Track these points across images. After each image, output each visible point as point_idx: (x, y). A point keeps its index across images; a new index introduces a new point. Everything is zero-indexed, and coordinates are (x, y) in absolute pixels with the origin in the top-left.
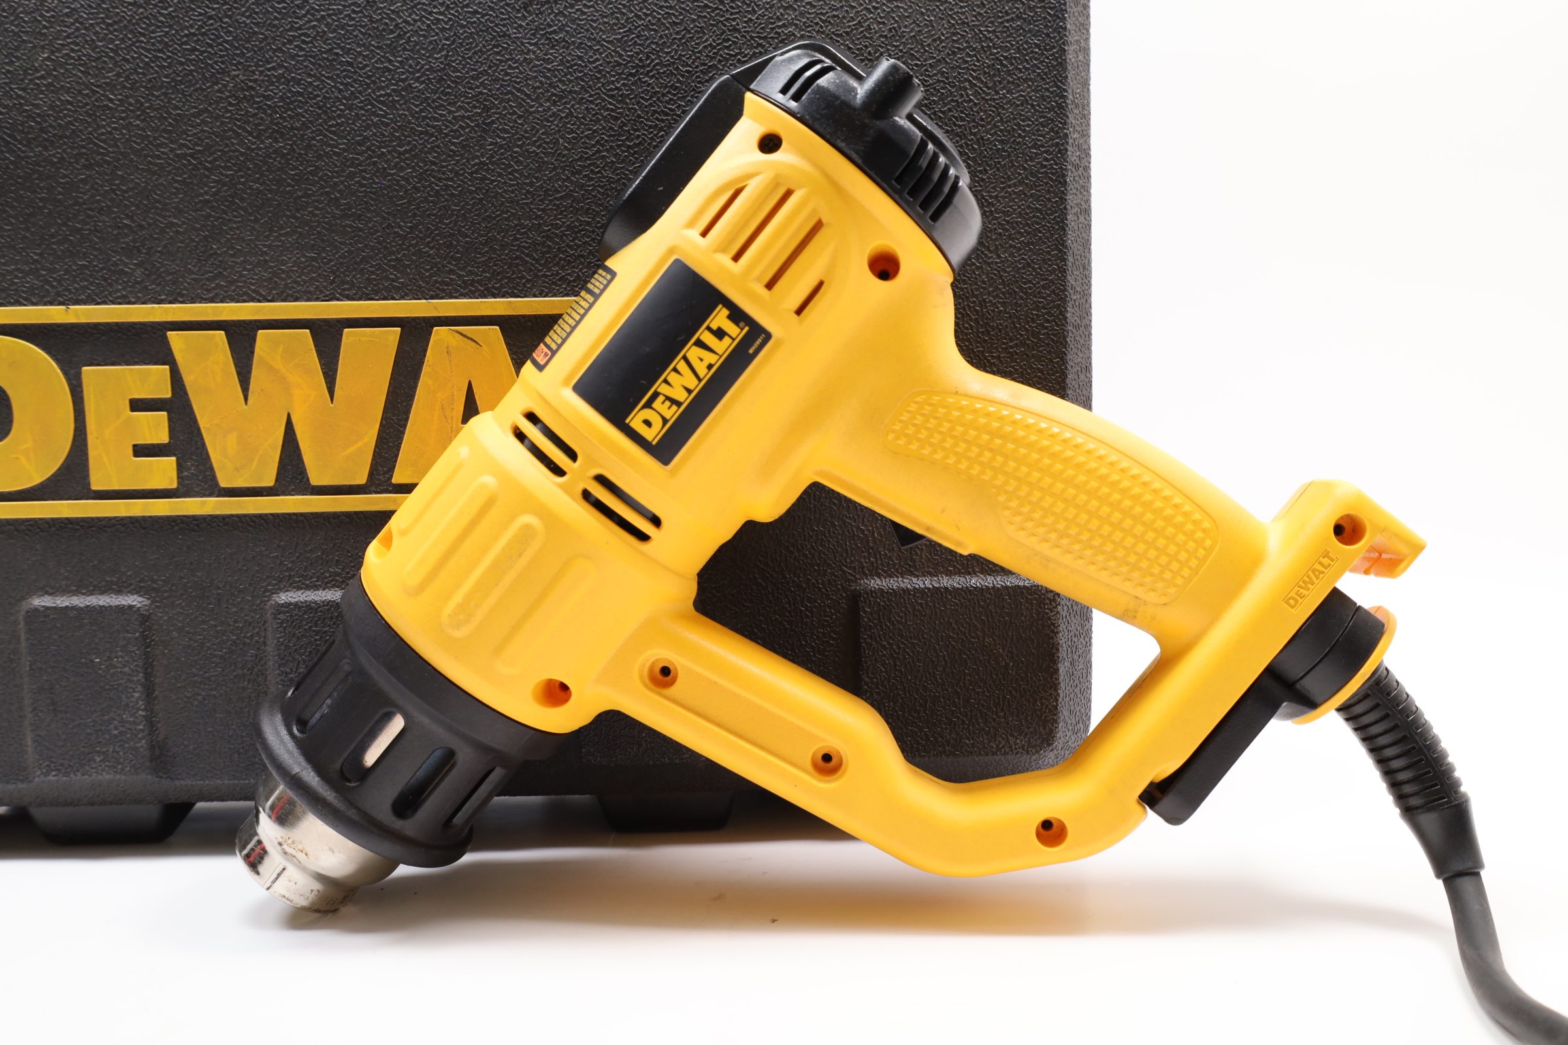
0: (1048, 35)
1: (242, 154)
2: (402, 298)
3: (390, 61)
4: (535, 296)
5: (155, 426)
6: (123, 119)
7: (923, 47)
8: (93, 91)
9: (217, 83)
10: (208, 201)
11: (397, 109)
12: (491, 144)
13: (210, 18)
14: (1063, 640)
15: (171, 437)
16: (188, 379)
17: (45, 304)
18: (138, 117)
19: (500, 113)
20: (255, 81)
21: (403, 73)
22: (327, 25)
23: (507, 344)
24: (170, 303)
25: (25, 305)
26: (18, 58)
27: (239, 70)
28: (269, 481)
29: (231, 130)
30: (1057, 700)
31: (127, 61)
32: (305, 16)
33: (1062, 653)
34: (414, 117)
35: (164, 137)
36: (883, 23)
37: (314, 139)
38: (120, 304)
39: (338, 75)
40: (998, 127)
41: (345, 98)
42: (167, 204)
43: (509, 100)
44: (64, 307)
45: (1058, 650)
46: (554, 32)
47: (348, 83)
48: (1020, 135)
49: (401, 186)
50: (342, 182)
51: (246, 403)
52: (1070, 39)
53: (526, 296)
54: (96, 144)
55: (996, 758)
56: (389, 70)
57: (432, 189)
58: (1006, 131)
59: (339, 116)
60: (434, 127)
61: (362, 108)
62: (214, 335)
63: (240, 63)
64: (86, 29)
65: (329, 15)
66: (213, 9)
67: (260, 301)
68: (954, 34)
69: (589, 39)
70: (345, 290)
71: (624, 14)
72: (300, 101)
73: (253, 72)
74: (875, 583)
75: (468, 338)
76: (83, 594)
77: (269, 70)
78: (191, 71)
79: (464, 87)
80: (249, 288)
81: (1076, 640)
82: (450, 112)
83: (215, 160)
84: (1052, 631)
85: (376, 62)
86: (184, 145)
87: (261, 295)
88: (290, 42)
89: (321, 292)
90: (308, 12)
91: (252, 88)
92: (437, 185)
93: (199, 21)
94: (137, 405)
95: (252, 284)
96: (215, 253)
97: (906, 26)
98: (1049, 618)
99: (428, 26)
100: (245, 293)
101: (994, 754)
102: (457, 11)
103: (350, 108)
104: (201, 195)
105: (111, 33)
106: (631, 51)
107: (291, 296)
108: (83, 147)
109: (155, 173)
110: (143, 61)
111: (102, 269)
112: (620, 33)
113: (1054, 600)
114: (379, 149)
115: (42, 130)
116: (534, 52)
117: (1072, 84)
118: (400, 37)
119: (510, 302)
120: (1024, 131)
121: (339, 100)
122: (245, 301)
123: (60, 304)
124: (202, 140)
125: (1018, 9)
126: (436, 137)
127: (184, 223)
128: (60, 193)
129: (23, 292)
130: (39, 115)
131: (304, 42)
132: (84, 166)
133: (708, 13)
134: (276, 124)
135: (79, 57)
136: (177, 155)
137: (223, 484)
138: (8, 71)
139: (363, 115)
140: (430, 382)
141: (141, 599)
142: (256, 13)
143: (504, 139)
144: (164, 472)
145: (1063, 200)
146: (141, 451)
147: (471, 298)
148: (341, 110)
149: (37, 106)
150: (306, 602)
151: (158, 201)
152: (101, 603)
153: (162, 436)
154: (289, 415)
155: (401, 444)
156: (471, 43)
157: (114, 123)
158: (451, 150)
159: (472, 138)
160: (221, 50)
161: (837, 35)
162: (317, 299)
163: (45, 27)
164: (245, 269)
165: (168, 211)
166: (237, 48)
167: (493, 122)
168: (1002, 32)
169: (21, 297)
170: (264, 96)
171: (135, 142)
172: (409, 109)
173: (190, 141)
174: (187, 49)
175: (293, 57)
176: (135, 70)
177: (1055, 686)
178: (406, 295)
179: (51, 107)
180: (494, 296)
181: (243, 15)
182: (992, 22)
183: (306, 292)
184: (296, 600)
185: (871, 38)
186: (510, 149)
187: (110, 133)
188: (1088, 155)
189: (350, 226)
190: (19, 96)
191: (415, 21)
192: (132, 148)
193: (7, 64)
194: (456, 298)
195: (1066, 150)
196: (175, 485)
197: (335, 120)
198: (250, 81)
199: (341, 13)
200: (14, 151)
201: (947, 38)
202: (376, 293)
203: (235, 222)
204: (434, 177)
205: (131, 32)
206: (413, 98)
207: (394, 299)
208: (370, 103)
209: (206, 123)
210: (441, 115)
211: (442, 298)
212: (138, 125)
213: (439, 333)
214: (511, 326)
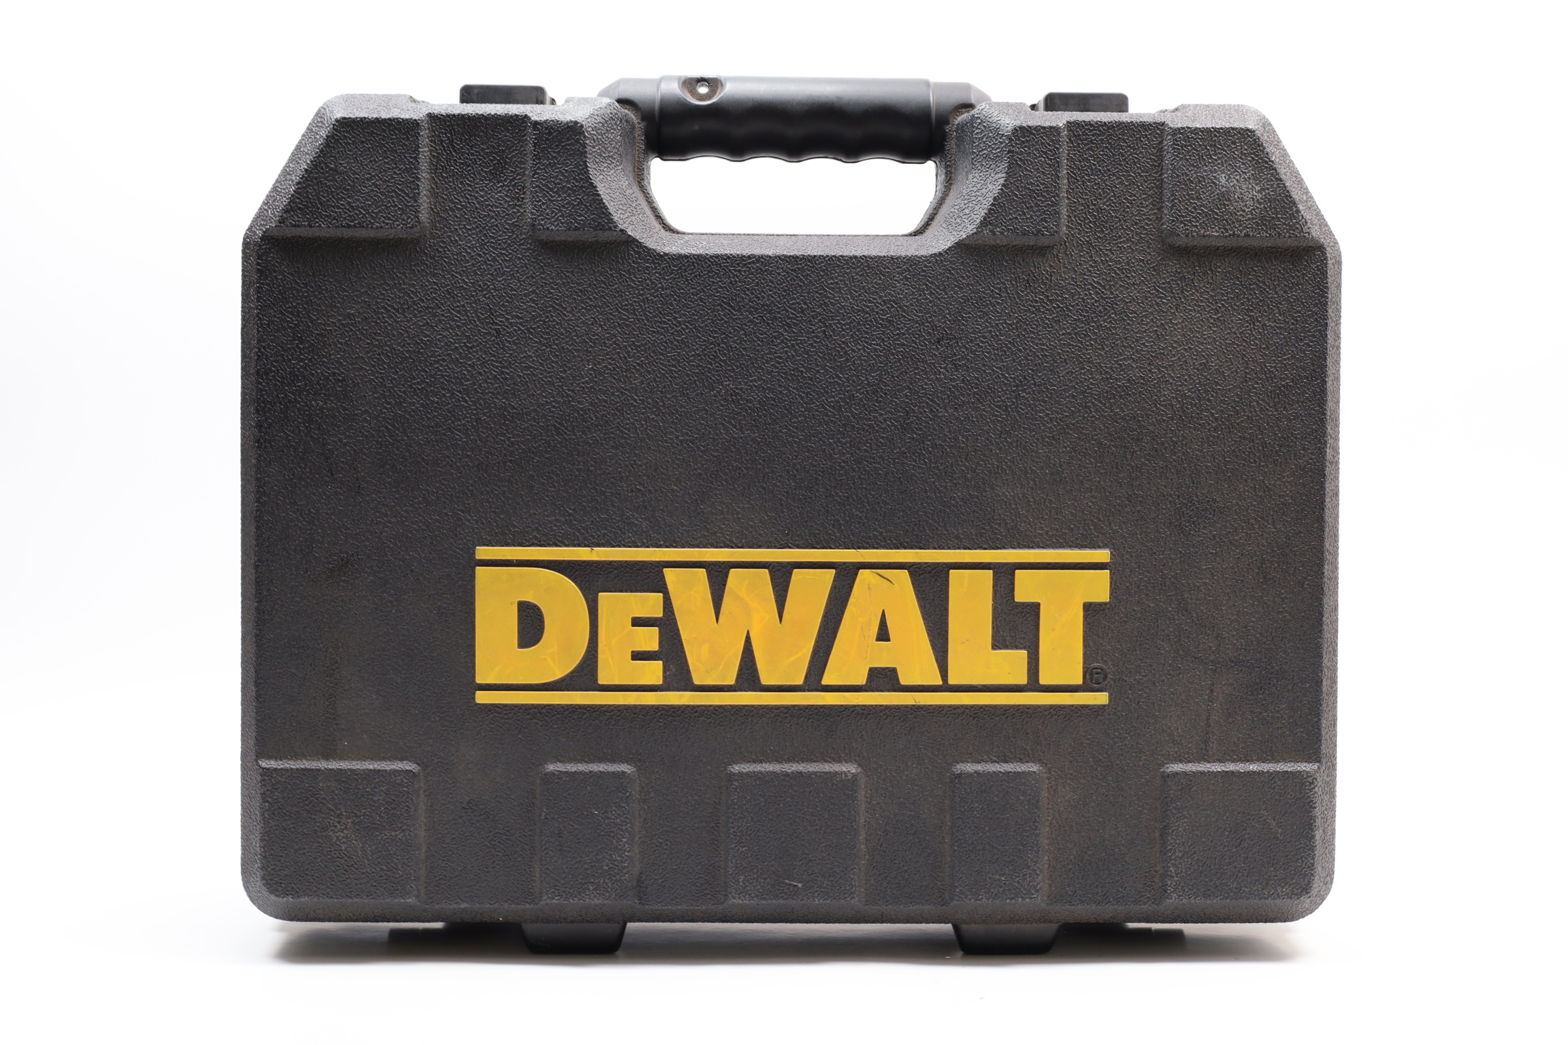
0: (1314, 370)
1: (727, 441)
2: (837, 548)
3: (840, 378)
4: (935, 549)
5: (650, 639)
6: (643, 414)
7: (1224, 377)
8: (622, 393)
9: (713, 390)
10: (700, 474)
11: (842, 412)
12: (910, 438)
13: (712, 343)
14: (1318, 812)
15: (660, 647)
16: (676, 604)
17: (575, 546)
18: (653, 413)
19: (917, 417)
20: (741, 389)
21: (848, 386)
22: (796, 351)
23: (913, 583)
24: (667, 547)
25: (560, 546)
26: (569, 368)
27: (729, 381)
28: (731, 681)
29: (721, 423)
30: (1313, 859)
31: (649, 372)
32: (780, 344)
33: (1319, 822)
34: (854, 418)
35: (671, 428)
36: (1196, 359)
37: (780, 431)
38: (630, 547)
39: (801, 387)
40: (1277, 434)
41: (805, 403)
42: (670, 476)
43: (924, 407)
44: (589, 549)
45: (1315, 821)
46: (959, 359)
47: (808, 393)
48: (1292, 441)
49: (842, 467)
51: (717, 622)
52: (1329, 373)
53: (928, 549)
54: (622, 432)
55: (1267, 901)
56: (839, 384)
57: (865, 469)
58: (1283, 437)
59: (800, 416)
60: (868, 425)
61: (817, 411)
62: (698, 572)
63: (731, 376)
64: (620, 348)
65: (797, 344)
66: (714, 338)
67: (732, 548)
68: (1247, 368)
69: (984, 365)
70: (796, 540)
71: (1010, 348)
72: (772, 404)
73: (740, 383)
74: (1177, 767)
75: (884, 578)
76: (586, 762)
77: (751, 381)
78: (695, 381)
79: (891, 397)
80: (725, 538)
81: (1326, 813)
82: (882, 415)
83: (708, 445)
84: (1311, 807)
85: (829, 378)
86: (686, 434)
87: (734, 543)
88: (767, 362)
89: (778, 542)
90: (782, 341)
91: (736, 394)
92: (868, 467)
93: (703, 345)
94: (637, 622)
95: (728, 535)
96: (702, 512)
97: (1212, 362)
98: (1309, 797)
99: (869, 353)
100: (722, 542)
101: (1266, 899)
102: (890, 343)
103: (809, 410)
104: (695, 470)
105: (638, 352)
106: (1014, 374)
107: (756, 544)
108: (612, 433)
109: (663, 453)
110: (660, 373)
111: (619, 521)
112: (1006, 362)
113: (1313, 783)
114: (828, 439)
115: (584, 420)
116: (943, 374)
117: (1330, 404)
118: (847, 360)
119: (917, 553)
120: (1296, 438)
121: (801, 405)
123: (586, 546)
124: (700, 431)
125: (1293, 351)
126: (870, 433)
127: (681, 490)
128: (592, 465)
129: (559, 536)
130: (582, 409)
131: (778, 363)
132: (612, 446)
133: (1070, 349)
134: (754, 421)
135: (614, 368)
136: (680, 441)
137: (697, 681)
138: (563, 378)
139: (818, 416)
140: (854, 611)
141: (629, 767)
142: (745, 341)
143: (919, 435)
144: (653, 672)
145: (1323, 488)
146: (638, 656)
147: (888, 549)
148: (802, 411)
149: (581, 403)
150: (754, 772)
151: (663, 473)
152: (601, 769)
153: (653, 645)
154: (748, 631)
155: (830, 655)
156: (898, 366)
157: (636, 416)
158: (880, 442)
159: (896, 434)
160: (717, 367)
161: (1163, 367)
162: (775, 547)
163: (591, 346)
164: (724, 524)
165: (670, 480)
166: (729, 366)
167: (912, 423)
168: (1281, 368)
169: (558, 540)
170: (747, 401)
171: (650, 430)
172: (852, 412)
173: (690, 431)
174: (693, 366)
175: (770, 373)
176: (655, 379)
177: (1312, 849)
178: (840, 545)
179: (591, 404)
180: (905, 548)
181: (734, 342)
182: (1274, 360)
183: (766, 542)
184: (747, 770)
185: (1187, 370)
186: (923, 442)
187: (633, 424)
188: (1338, 453)
189: (802, 495)
190: (568, 396)
191: (859, 350)
192: (647, 434)
193: (561, 372)
194: (877, 548)
195: (1326, 452)
196: (661, 682)
197: (797, 418)
198: (737, 389)
199: (806, 343)
200: (562, 435)
201: (1241, 371)
202: (818, 543)
203: (719, 490)
204: (867, 461)
205: (653, 352)
206: (855, 404)
207: (831, 548)
208: (823, 407)
209: (703, 418)
210: (874, 417)
211: (867, 548)
212: (653, 419)
213: (863, 574)
214: (915, 570)
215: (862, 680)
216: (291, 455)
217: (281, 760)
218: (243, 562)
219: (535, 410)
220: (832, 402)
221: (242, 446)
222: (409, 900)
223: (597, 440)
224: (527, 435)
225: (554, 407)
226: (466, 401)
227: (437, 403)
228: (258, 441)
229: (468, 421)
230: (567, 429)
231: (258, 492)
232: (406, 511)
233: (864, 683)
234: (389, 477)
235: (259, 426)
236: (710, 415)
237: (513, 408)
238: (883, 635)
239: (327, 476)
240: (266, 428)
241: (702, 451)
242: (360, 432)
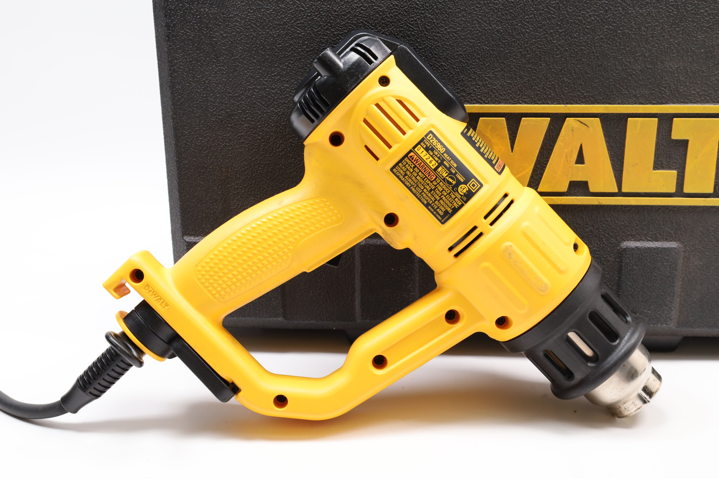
1: (480, 32)
2: (552, 103)
4: (619, 104)
6: (423, 14)
10: (461, 54)
11: (561, 11)
12: (607, 29)
18: (430, 13)
19: (613, 13)
23: (602, 127)
29: (476, 20)
34: (568, 15)
35: (442, 23)
37: (517, 25)
41: (535, 5)
42: (440, 56)
43: (618, 6)
49: (558, 49)
50: (529, 46)
53: (614, 104)
54: (408, 26)
57: (574, 50)
59: (531, 14)
60: (578, 20)
61: (543, 10)
67: (481, 104)
70: (525, 98)
72: (512, 6)
75: (583, 123)
80: (477, 97)
82: (588, 12)
83: (467, 35)
86: (452, 27)
87: (483, 101)
89: (513, 99)
92: (576, 49)
95: (479, 95)
96: (462, 80)
100: (475, 99)
104: (458, 51)
107: (498, 101)
108: (402, 27)
109: (436, 40)
114: (549, 30)
115: (382, 19)
119: (607, 107)
121: (532, 6)
122: (474, 103)
124: (461, 25)
126: (579, 25)
127: (448, 65)
130: (381, 11)
132: (402, 36)
134: (499, 18)
136: (448, 32)
139: (543, 14)
140: (562, 144)
143: (614, 26)
147: (586, 104)
148: (532, 11)
149: (381, 7)
151: (436, 54)
155: (544, 172)
157: (418, 16)
158: (586, 32)
159: (597, 26)
162: (510, 103)
164: (476, 88)
165: (441, 59)
167: (609, 18)
170: (494, 3)
171: (427, 25)
172: (567, 11)
173: (455, 25)
178: (554, 102)
179: (387, 7)
180: (598, 103)
183: (504, 100)
186: (616, 31)
187: (416, 21)
189: (530, 68)
192: (425, 28)
194: (579, 104)
197: (529, 15)
202: (539, 100)
203: (473, 65)
204: (576, 45)
206: (569, 5)
207: (548, 104)
208: (547, 8)
209: (464, 16)
210: (583, 14)
211: (572, 104)
212: (430, 17)
213: (569, 121)
214: (604, 118)
215: (564, 188)
216: (190, 45)
217: (197, 237)
218: (163, 113)
219: (349, 12)
220: (553, 4)
221: (156, 37)
222: (279, 319)
223: (391, 32)
224: (345, 29)
225: (362, 10)
226: (303, 7)
227: (284, 8)
228: (168, 36)
229: (304, 21)
230: (371, 24)
231: (170, 70)
232: (266, 81)
233: (566, 190)
234: (254, 58)
235: (168, 26)
236: (469, 14)
237: (335, 11)
238: (580, 159)
239: (214, 59)
240: (172, 27)
241: (462, 39)
242: (234, 29)
